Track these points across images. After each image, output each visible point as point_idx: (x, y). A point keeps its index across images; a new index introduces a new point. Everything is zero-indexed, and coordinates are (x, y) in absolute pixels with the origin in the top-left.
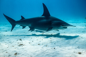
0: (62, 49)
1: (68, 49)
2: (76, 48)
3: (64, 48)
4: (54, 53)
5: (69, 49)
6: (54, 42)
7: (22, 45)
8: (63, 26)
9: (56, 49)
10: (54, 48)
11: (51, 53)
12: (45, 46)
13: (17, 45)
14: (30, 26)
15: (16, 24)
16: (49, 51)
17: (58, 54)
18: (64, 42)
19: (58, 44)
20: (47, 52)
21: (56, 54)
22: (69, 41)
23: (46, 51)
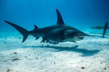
0: (63, 64)
1: (70, 64)
2: (79, 62)
3: (66, 62)
4: (54, 68)
5: (72, 64)
6: (55, 56)
7: (17, 59)
8: (77, 36)
9: (57, 64)
10: (54, 63)
11: (50, 69)
12: (43, 60)
13: (11, 60)
14: (43, 36)
15: (28, 35)
16: (49, 67)
17: (59, 69)
18: (67, 55)
19: (59, 58)
20: (46, 68)
21: (56, 70)
22: (72, 54)
23: (45, 66)
